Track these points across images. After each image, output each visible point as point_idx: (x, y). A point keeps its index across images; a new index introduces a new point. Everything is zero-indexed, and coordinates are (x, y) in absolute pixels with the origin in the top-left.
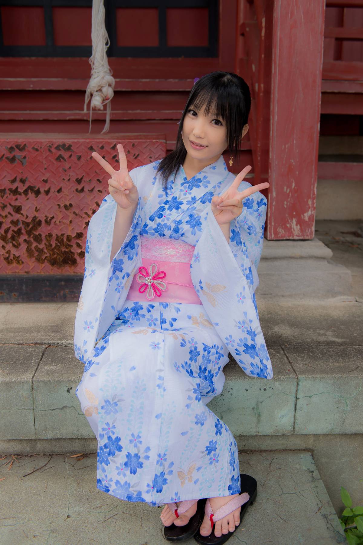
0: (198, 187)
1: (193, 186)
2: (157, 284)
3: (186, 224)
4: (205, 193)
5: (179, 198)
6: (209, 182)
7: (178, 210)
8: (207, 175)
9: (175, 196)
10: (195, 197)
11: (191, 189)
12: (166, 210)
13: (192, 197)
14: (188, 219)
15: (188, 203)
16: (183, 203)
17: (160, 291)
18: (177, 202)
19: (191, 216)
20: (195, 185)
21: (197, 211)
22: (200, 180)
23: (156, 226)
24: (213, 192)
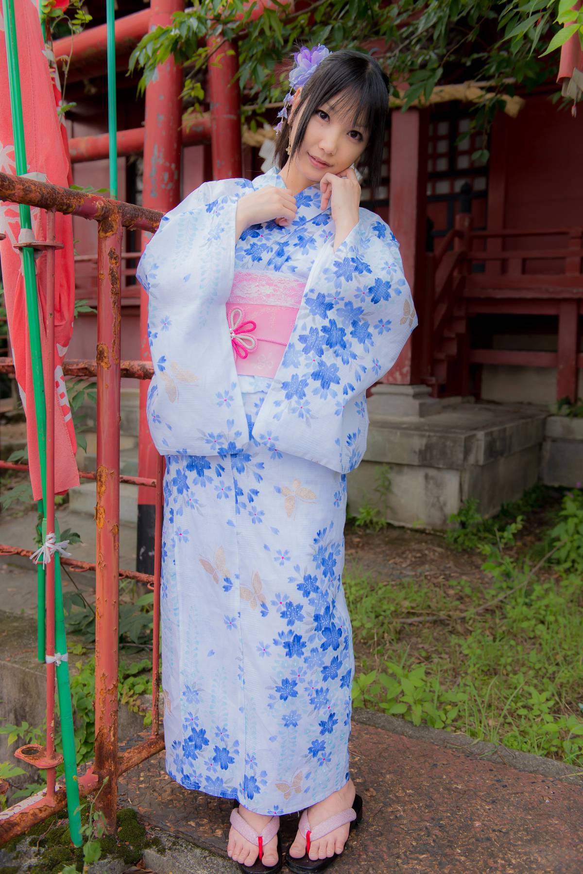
2: (241, 341)
3: (294, 245)
7: (281, 230)
12: (264, 229)
14: (296, 241)
17: (245, 351)
19: (300, 237)
23: (248, 247)
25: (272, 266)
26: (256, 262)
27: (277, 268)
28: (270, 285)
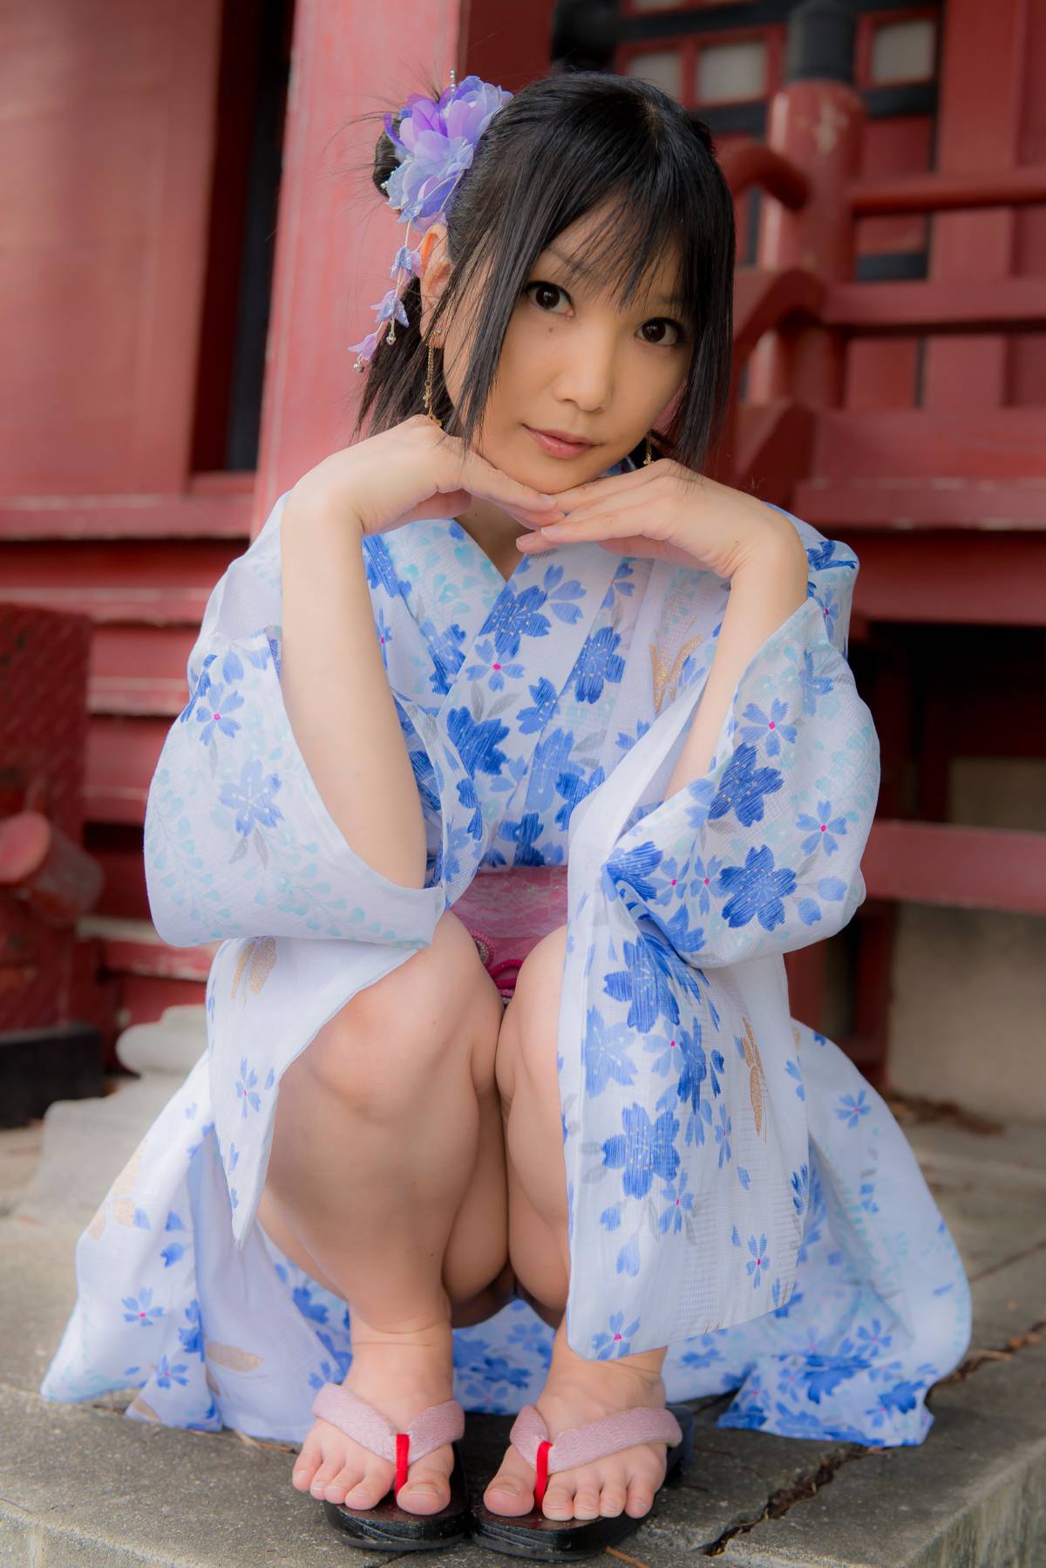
0: (540, 627)
1: (516, 634)
4: (581, 645)
5: (479, 710)
7: (499, 772)
9: (458, 708)
10: (543, 682)
11: (514, 651)
13: (532, 688)
14: (559, 800)
15: (530, 721)
16: (505, 732)
19: (567, 785)
20: (523, 622)
21: (580, 748)
22: (535, 596)
24: (609, 624)
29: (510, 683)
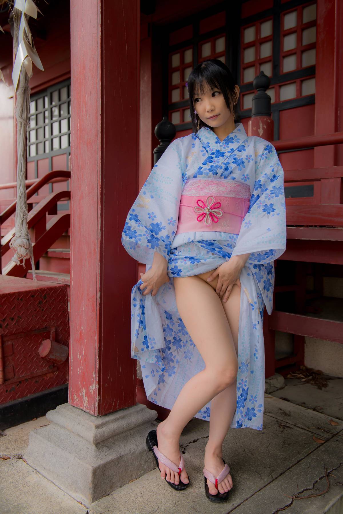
0: (233, 142)
1: (229, 143)
2: (214, 213)
3: (233, 163)
4: (239, 146)
5: (221, 151)
6: (239, 139)
7: (223, 157)
8: (237, 134)
9: (218, 149)
10: (232, 148)
11: (228, 145)
12: (214, 158)
13: (230, 149)
14: (233, 160)
15: (229, 152)
16: (225, 153)
17: (217, 218)
18: (220, 153)
19: (235, 159)
20: (230, 141)
21: (237, 156)
22: (232, 139)
23: (210, 167)
24: (243, 145)
25: (223, 177)
26: (215, 175)
27: (225, 177)
28: (224, 186)
29: (227, 148)
